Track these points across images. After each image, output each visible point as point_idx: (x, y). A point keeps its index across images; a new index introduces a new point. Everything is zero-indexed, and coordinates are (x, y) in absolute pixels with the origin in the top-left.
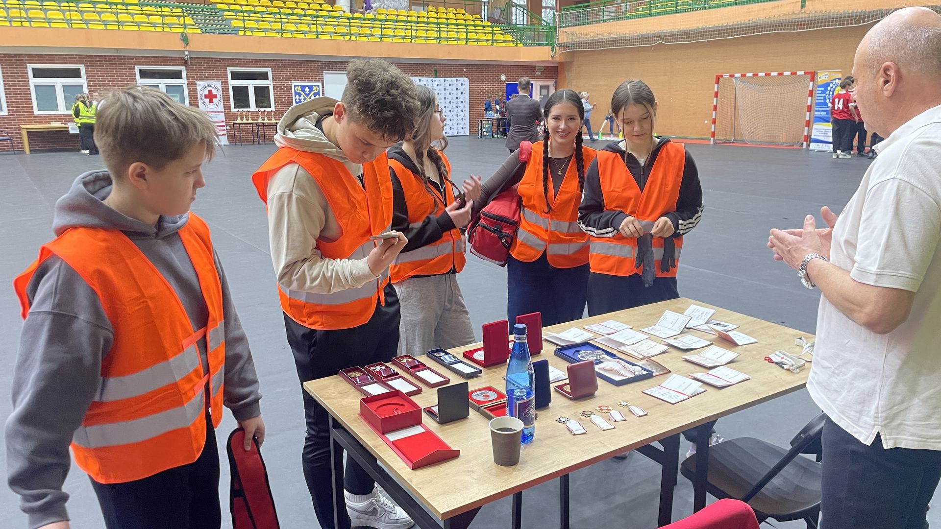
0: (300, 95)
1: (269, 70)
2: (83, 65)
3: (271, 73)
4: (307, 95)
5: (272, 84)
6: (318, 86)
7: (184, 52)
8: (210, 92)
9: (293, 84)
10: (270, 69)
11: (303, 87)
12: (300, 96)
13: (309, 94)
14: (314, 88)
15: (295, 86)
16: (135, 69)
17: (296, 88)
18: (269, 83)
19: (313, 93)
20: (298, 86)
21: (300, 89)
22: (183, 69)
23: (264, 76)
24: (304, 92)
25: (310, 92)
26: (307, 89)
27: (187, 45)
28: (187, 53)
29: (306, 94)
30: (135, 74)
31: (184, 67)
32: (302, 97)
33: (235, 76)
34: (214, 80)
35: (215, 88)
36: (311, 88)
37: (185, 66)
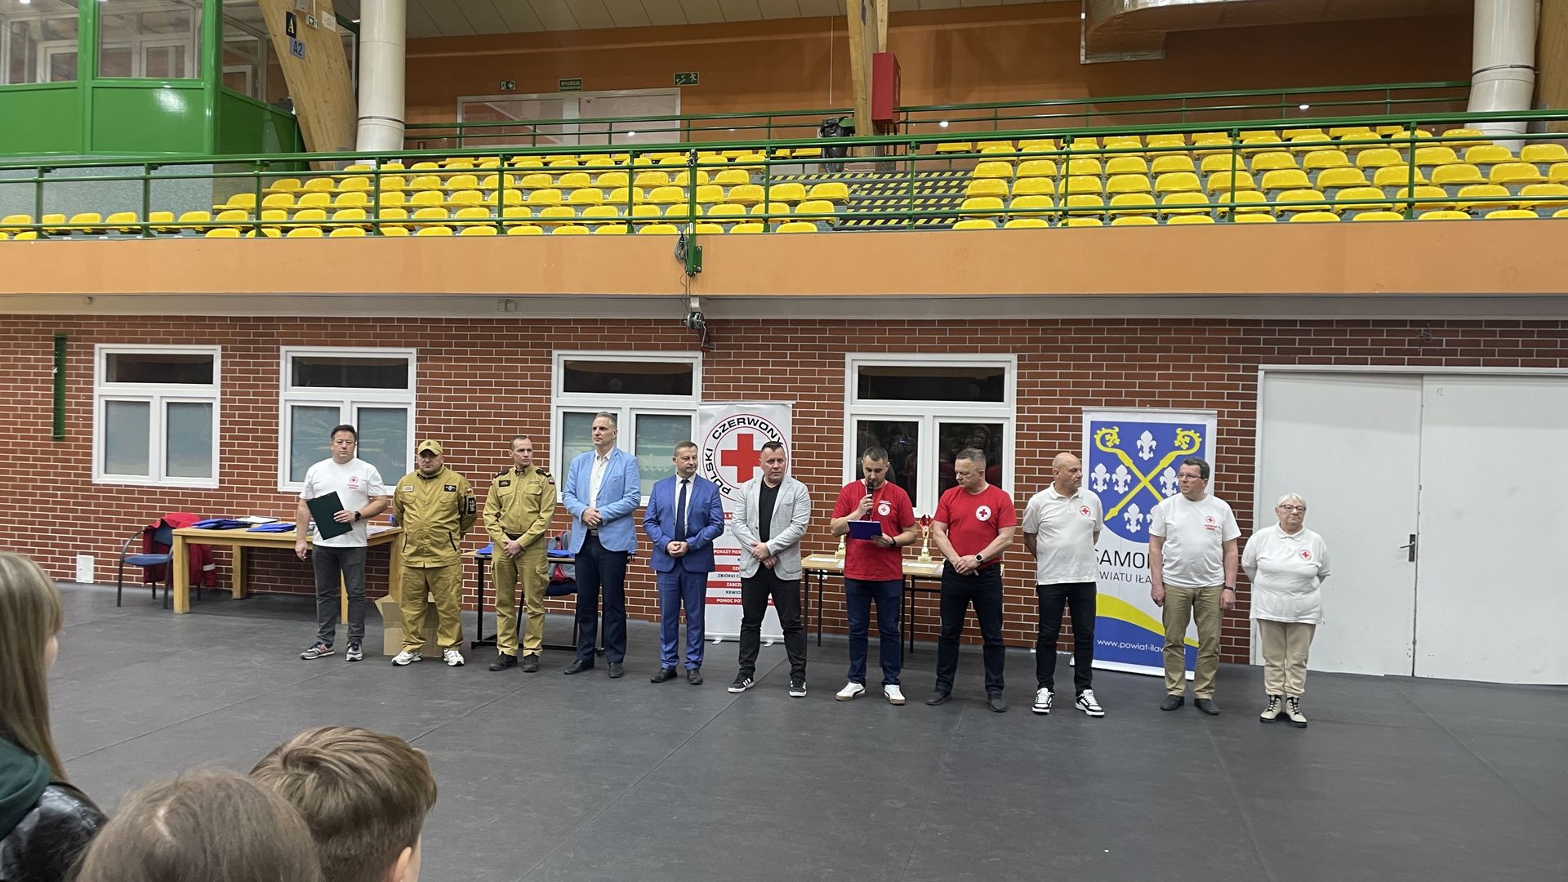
0: (1112, 463)
1: (1009, 364)
2: (414, 350)
3: (1015, 372)
4: (1147, 468)
5: (1014, 415)
6: (1201, 429)
7: (686, 299)
8: (745, 440)
9: (1089, 417)
10: (1013, 358)
11: (1131, 434)
12: (1111, 470)
13: (1153, 463)
14: (1181, 439)
15: (1095, 426)
16: (550, 361)
17: (1100, 433)
18: (1003, 412)
19: (1171, 456)
20: (1110, 425)
21: (1114, 437)
22: (695, 359)
23: (988, 386)
24: (1133, 452)
25: (1159, 453)
26: (1146, 440)
27: (692, 275)
28: (695, 304)
29: (1138, 462)
30: (550, 377)
31: (699, 354)
32: (1121, 474)
33: (875, 385)
34: (765, 397)
35: (766, 428)
36: (1165, 436)
37: (703, 350)
